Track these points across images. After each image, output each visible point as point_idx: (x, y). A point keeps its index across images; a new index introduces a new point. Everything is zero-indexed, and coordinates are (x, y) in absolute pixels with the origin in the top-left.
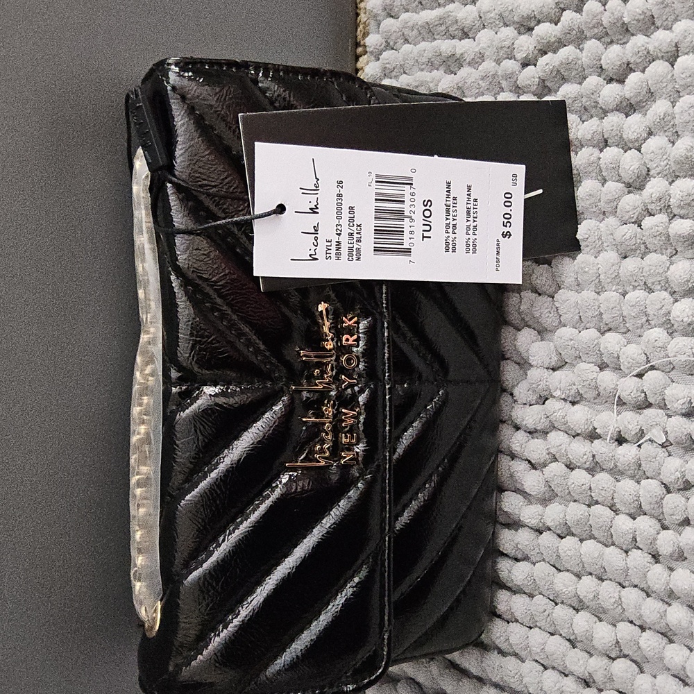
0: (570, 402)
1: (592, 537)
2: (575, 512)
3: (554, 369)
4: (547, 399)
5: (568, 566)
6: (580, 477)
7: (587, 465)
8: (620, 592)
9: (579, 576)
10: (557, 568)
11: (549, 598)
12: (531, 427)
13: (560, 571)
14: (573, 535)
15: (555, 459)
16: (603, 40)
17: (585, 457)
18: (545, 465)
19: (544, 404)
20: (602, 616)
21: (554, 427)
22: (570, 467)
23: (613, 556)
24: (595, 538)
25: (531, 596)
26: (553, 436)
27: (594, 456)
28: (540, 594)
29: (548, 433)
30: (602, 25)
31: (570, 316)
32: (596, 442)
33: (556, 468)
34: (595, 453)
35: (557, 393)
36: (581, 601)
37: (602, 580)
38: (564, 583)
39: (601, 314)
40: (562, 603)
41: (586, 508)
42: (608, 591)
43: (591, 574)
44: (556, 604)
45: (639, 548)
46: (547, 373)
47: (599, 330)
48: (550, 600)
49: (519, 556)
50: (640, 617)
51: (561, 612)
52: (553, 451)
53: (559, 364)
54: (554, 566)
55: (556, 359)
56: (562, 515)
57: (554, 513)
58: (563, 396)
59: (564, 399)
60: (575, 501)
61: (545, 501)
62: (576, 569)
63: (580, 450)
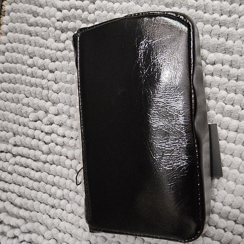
0: (59, 125)
1: (60, 165)
2: (56, 157)
3: (56, 115)
4: (52, 124)
5: (52, 173)
6: (58, 148)
7: (61, 144)
8: (65, 181)
9: (55, 176)
10: (49, 174)
11: (45, 183)
12: (47, 132)
13: (50, 174)
14: (55, 164)
15: (52, 142)
16: (82, 21)
17: (61, 142)
18: (49, 143)
19: (51, 125)
20: (60, 188)
21: (53, 132)
22: (57, 144)
23: (65, 171)
24: (61, 165)
25: (40, 182)
26: (53, 135)
27: (64, 142)
28: (43, 181)
29: (51, 134)
30: (81, 17)
31: (62, 100)
32: (65, 138)
33: (52, 144)
34: (64, 141)
35: (56, 123)
36: (54, 183)
37: (61, 177)
38: (50, 178)
39: (71, 101)
40: (49, 184)
41: (59, 156)
42: (62, 181)
43: (58, 176)
44: (47, 184)
45: (72, 168)
46: (53, 116)
47: (70, 106)
48: (46, 183)
49: (38, 170)
50: (70, 188)
51: (48, 186)
52: (52, 139)
53: (58, 114)
54: (48, 173)
55: (57, 112)
56: (52, 158)
57: (50, 158)
58: (57, 124)
59: (58, 125)
60: (56, 154)
61: (48, 154)
62: (54, 174)
63: (60, 140)
